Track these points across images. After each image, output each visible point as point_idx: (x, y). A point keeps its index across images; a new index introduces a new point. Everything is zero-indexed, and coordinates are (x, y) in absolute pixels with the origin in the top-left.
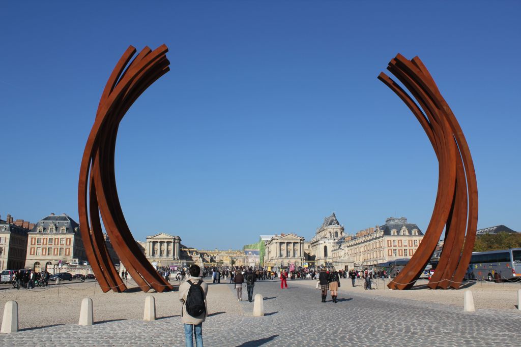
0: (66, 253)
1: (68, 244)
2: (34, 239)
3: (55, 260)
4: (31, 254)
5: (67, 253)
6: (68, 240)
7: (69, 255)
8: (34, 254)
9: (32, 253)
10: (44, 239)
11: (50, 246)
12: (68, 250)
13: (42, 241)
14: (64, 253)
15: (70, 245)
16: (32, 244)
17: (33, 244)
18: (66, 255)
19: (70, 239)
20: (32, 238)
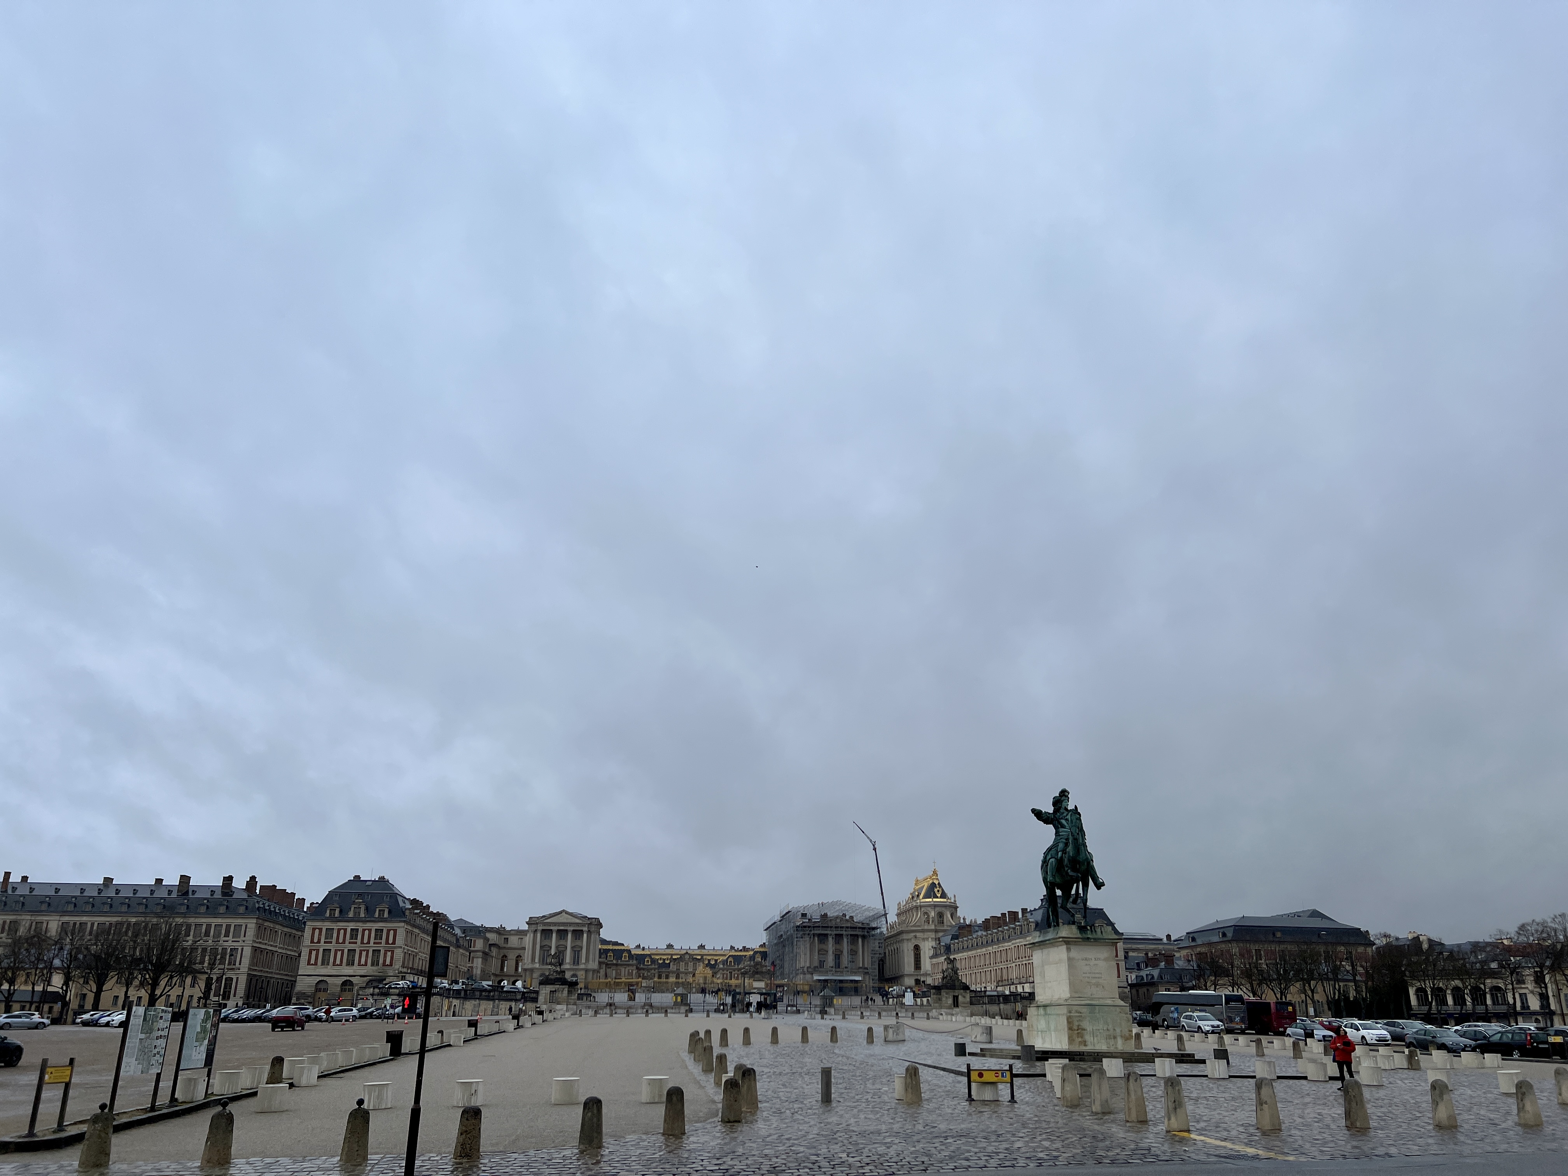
0: (385, 961)
1: (391, 941)
2: (317, 931)
3: (361, 976)
4: (309, 964)
5: (388, 962)
6: (392, 932)
7: (391, 965)
8: (316, 964)
9: (313, 961)
10: (339, 930)
11: (352, 946)
12: (389, 954)
13: (335, 935)
14: (381, 961)
15: (394, 943)
16: (312, 942)
17: (316, 940)
18: (384, 964)
19: (395, 931)
20: (314, 929)
